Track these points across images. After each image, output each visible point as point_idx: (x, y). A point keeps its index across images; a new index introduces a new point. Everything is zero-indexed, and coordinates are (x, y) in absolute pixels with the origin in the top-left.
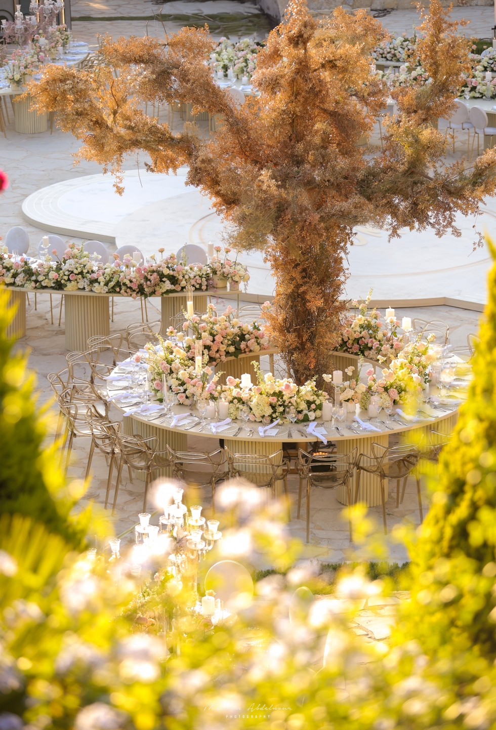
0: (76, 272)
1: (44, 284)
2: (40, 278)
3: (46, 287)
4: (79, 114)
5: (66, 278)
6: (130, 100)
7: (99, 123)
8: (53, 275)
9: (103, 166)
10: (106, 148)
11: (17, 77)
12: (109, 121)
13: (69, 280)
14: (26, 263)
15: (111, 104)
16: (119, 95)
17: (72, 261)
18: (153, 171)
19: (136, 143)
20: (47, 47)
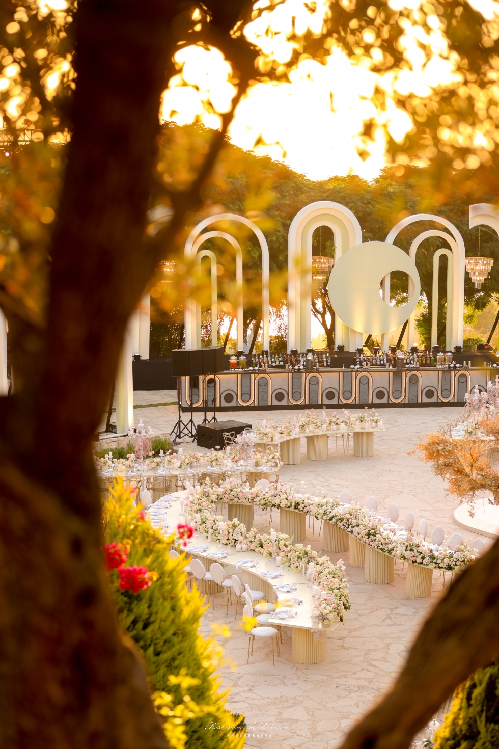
0: (460, 560)
1: (440, 565)
2: (439, 562)
3: (442, 567)
4: (446, 465)
5: (454, 563)
6: (481, 459)
7: (460, 471)
8: (446, 560)
9: (460, 498)
10: (462, 488)
11: (470, 429)
12: (467, 470)
13: (456, 565)
14: (431, 551)
15: (470, 460)
16: (474, 456)
17: (459, 553)
18: (492, 504)
19: (483, 486)
20: (495, 412)
